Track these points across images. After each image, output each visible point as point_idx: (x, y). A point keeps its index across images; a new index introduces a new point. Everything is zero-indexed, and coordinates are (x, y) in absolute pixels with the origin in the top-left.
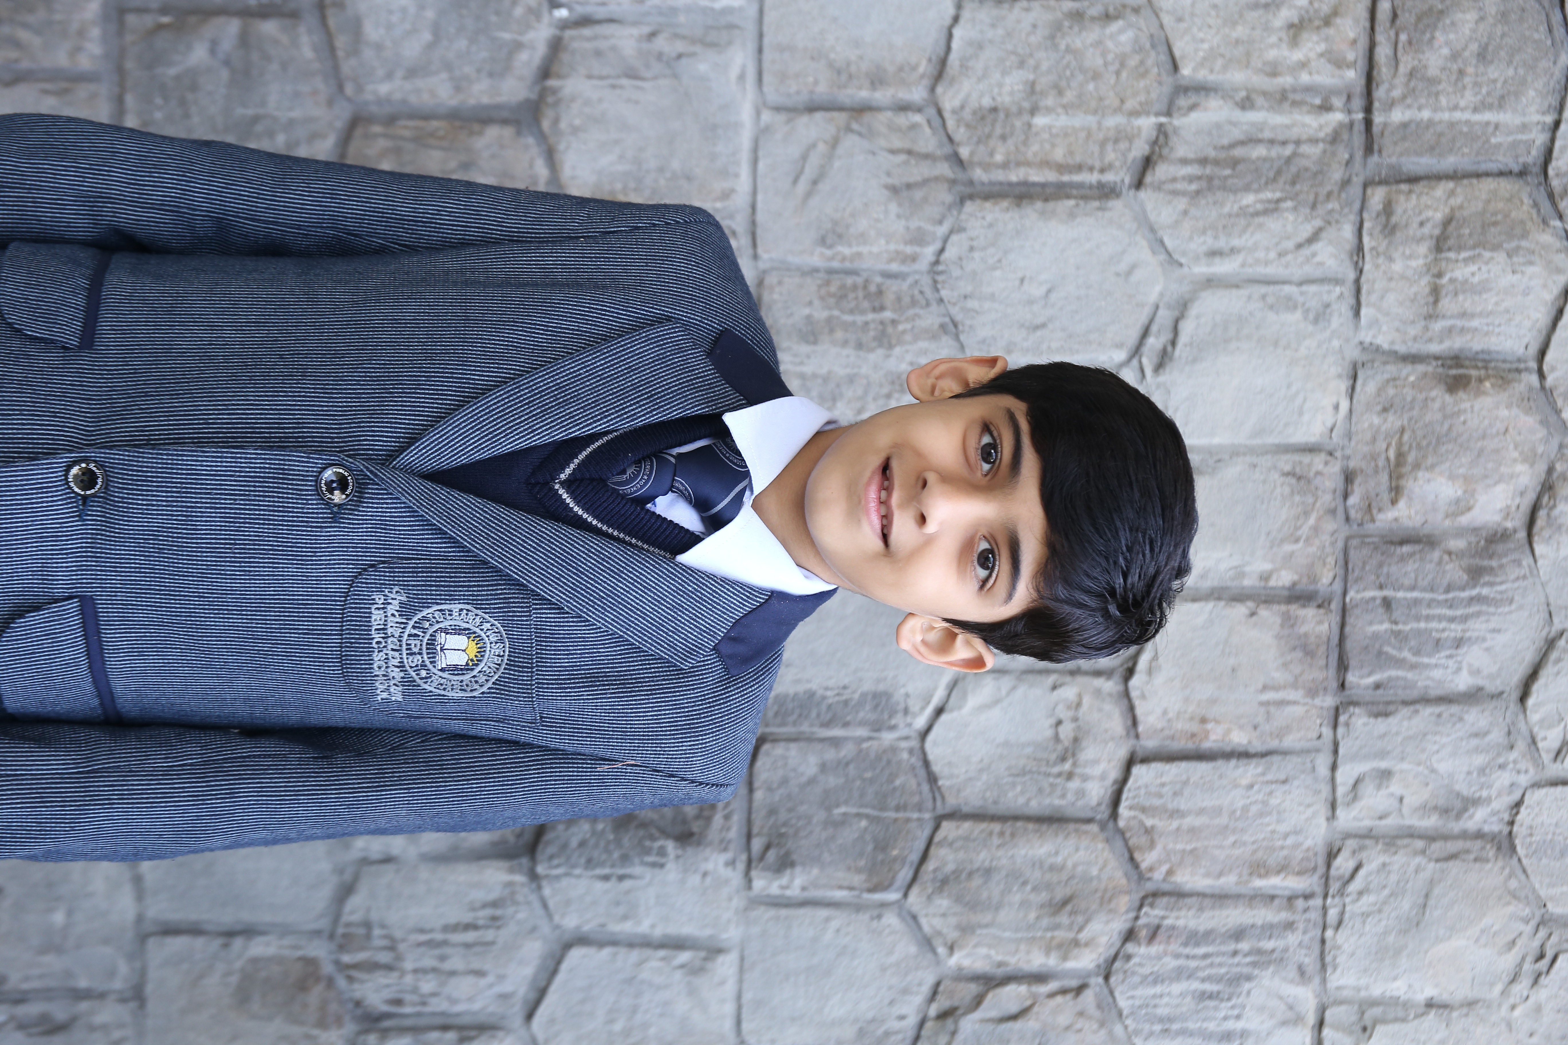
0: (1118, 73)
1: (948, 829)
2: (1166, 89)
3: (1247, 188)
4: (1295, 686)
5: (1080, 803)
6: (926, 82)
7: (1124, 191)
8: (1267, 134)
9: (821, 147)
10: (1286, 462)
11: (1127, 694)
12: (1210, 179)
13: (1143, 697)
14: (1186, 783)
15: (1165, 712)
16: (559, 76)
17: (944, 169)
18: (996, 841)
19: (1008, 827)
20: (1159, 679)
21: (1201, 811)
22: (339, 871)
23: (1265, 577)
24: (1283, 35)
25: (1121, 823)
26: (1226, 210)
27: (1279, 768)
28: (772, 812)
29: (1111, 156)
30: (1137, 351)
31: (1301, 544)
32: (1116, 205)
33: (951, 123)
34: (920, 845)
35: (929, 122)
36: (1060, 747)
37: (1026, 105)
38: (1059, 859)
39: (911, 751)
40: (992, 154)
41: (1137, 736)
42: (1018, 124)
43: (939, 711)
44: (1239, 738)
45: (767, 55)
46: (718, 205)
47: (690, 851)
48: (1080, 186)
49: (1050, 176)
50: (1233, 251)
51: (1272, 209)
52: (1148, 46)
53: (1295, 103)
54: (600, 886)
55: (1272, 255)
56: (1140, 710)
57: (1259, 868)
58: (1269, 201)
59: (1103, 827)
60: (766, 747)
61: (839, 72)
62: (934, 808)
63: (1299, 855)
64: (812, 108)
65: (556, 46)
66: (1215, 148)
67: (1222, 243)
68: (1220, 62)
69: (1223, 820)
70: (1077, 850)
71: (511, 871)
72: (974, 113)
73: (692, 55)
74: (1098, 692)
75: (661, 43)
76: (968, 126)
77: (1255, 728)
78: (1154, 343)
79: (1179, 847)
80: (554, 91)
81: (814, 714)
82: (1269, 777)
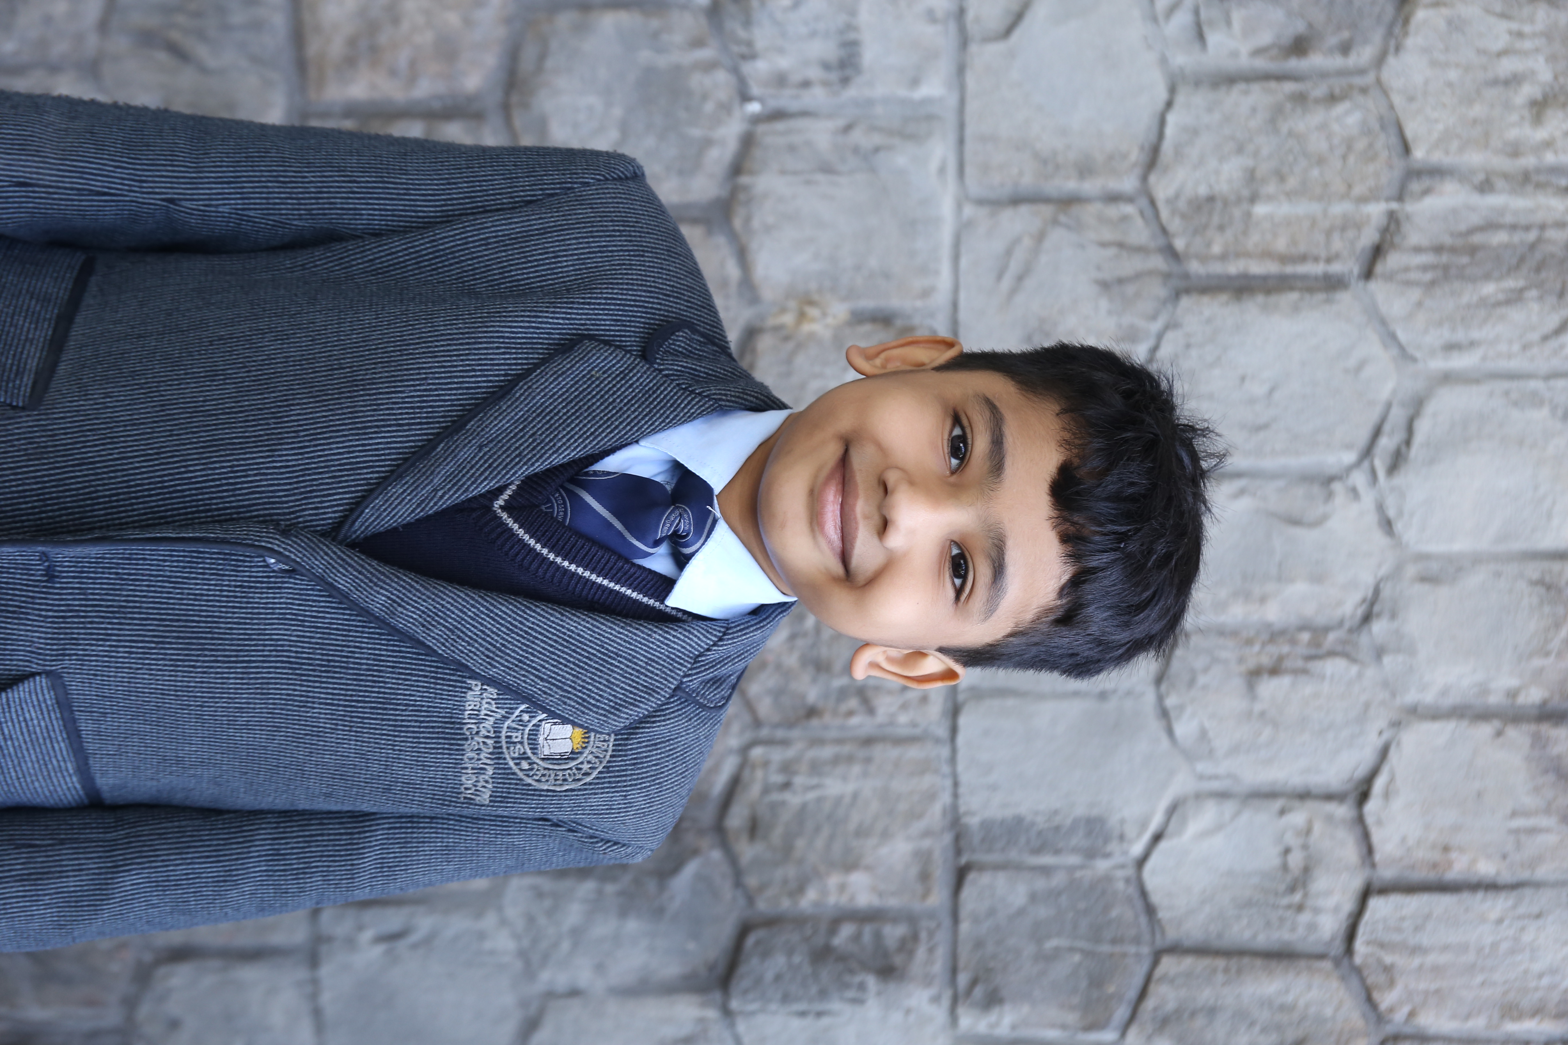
0: (1344, 158)
1: (1168, 964)
2: (1397, 173)
3: (1487, 277)
4: (1547, 811)
5: (1312, 938)
6: (1138, 171)
7: (1353, 281)
8: (1508, 219)
9: (1027, 242)
10: (1533, 570)
11: (1360, 820)
12: (1446, 268)
13: (1379, 823)
14: (1428, 917)
15: (1404, 840)
16: (752, 173)
17: (1158, 262)
18: (1220, 977)
19: (1234, 963)
20: (1397, 804)
21: (1445, 948)
22: (524, 1004)
23: (1512, 694)
24: (1526, 113)
25: (1358, 960)
26: (1465, 299)
27: (1531, 901)
28: (979, 944)
29: (1337, 244)
30: (1368, 452)
31: (1552, 658)
32: (1344, 298)
33: (1164, 214)
34: (1138, 981)
35: (1142, 213)
36: (1289, 878)
37: (1246, 193)
38: (1290, 998)
39: (1127, 881)
40: (1209, 245)
41: (1373, 865)
42: (1237, 213)
43: (1157, 838)
44: (1486, 868)
45: (969, 146)
46: (919, 304)
47: (892, 986)
48: (1304, 277)
49: (1271, 268)
50: (1473, 344)
51: (1515, 298)
52: (1376, 127)
53: (1539, 186)
54: (796, 1023)
55: (1516, 347)
56: (1376, 837)
57: (1511, 1011)
58: (1512, 291)
59: (1337, 962)
60: (971, 876)
61: (1045, 162)
62: (1153, 942)
63: (1555, 997)
64: (1016, 200)
65: (748, 142)
66: (1452, 234)
67: (1460, 336)
68: (1455, 145)
69: (1470, 957)
70: (1309, 987)
71: (703, 1005)
72: (1190, 202)
73: (889, 148)
74: (1329, 819)
75: (858, 137)
76: (1184, 216)
77: (1504, 857)
78: (1387, 443)
79: (1422, 986)
80: (746, 188)
81: (1023, 840)
82: (1522, 910)
